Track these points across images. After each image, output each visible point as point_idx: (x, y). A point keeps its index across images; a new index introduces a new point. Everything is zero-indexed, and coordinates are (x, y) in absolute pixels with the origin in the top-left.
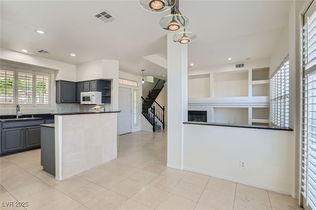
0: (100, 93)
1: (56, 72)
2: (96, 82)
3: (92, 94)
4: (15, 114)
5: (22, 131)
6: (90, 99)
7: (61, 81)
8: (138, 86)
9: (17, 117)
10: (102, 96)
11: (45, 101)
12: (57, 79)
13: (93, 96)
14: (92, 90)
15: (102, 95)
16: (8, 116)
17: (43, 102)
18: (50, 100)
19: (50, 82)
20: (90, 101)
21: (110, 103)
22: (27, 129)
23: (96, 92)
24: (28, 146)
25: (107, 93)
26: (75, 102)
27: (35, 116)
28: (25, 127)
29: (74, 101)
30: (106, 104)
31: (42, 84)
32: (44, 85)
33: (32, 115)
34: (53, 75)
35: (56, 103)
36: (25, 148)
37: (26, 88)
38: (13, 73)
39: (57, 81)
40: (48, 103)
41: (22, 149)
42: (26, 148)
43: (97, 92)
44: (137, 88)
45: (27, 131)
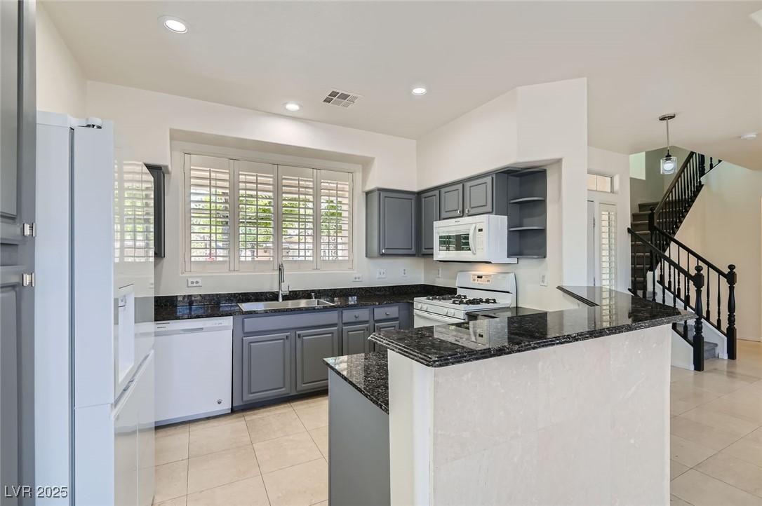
0: (504, 219)
1: (366, 163)
2: (488, 179)
3: (474, 226)
4: (275, 289)
5: (287, 343)
6: (468, 244)
7: (381, 190)
8: (612, 191)
9: (280, 299)
10: (510, 232)
11: (340, 253)
12: (368, 188)
13: (481, 230)
14: (472, 211)
15: (509, 227)
16: (262, 294)
17: (337, 256)
18: (351, 250)
19: (352, 199)
20: (470, 250)
21: (545, 257)
22: (299, 335)
23: (491, 216)
24: (303, 387)
25: (526, 221)
26: (414, 253)
27: (320, 294)
28: (295, 331)
29: (413, 251)
30: (521, 262)
31: (335, 211)
32: (338, 213)
33: (313, 291)
34: (359, 176)
35: (366, 256)
36: (294, 393)
37: (299, 218)
38: (271, 179)
39: (367, 193)
40: (347, 258)
41: (288, 394)
42: (296, 394)
43: (493, 216)
44: (611, 198)
45: (299, 342)
